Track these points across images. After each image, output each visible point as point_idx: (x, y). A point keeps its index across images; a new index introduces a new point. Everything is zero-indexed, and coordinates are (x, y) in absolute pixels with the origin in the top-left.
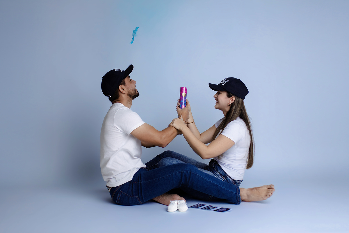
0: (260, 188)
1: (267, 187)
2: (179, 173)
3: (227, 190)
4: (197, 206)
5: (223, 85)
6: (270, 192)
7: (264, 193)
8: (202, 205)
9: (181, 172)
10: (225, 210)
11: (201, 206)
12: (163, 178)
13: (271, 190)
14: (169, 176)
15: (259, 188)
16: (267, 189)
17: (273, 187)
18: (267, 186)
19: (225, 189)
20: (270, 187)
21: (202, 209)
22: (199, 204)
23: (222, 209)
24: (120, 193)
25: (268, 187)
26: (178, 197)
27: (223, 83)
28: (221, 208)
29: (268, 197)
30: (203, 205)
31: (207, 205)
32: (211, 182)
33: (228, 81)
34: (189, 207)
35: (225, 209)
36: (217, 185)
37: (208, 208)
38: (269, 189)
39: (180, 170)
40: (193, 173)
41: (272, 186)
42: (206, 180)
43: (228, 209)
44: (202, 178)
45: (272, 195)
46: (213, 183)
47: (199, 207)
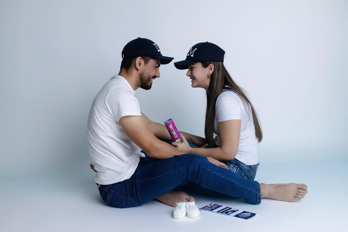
0: (288, 187)
1: (297, 187)
2: (184, 169)
3: (245, 188)
4: (210, 207)
5: (192, 56)
6: (301, 193)
7: (292, 194)
8: (216, 206)
9: (187, 168)
10: (249, 216)
11: (216, 208)
12: (163, 176)
13: (302, 191)
14: (171, 174)
15: (286, 185)
16: (296, 189)
17: (305, 188)
18: (298, 185)
19: (243, 187)
20: (301, 187)
21: (218, 212)
22: (213, 204)
23: (244, 213)
24: (110, 193)
25: (299, 187)
26: (185, 196)
27: (192, 54)
28: (242, 211)
29: (298, 200)
30: (219, 207)
31: (224, 205)
32: (225, 179)
33: (196, 49)
34: (200, 209)
35: (249, 214)
36: (233, 183)
37: (226, 212)
38: (299, 189)
39: (185, 166)
40: (203, 168)
41: (304, 186)
42: (219, 176)
43: (253, 215)
44: (215, 174)
45: (302, 198)
46: (229, 180)
47: (213, 210)
